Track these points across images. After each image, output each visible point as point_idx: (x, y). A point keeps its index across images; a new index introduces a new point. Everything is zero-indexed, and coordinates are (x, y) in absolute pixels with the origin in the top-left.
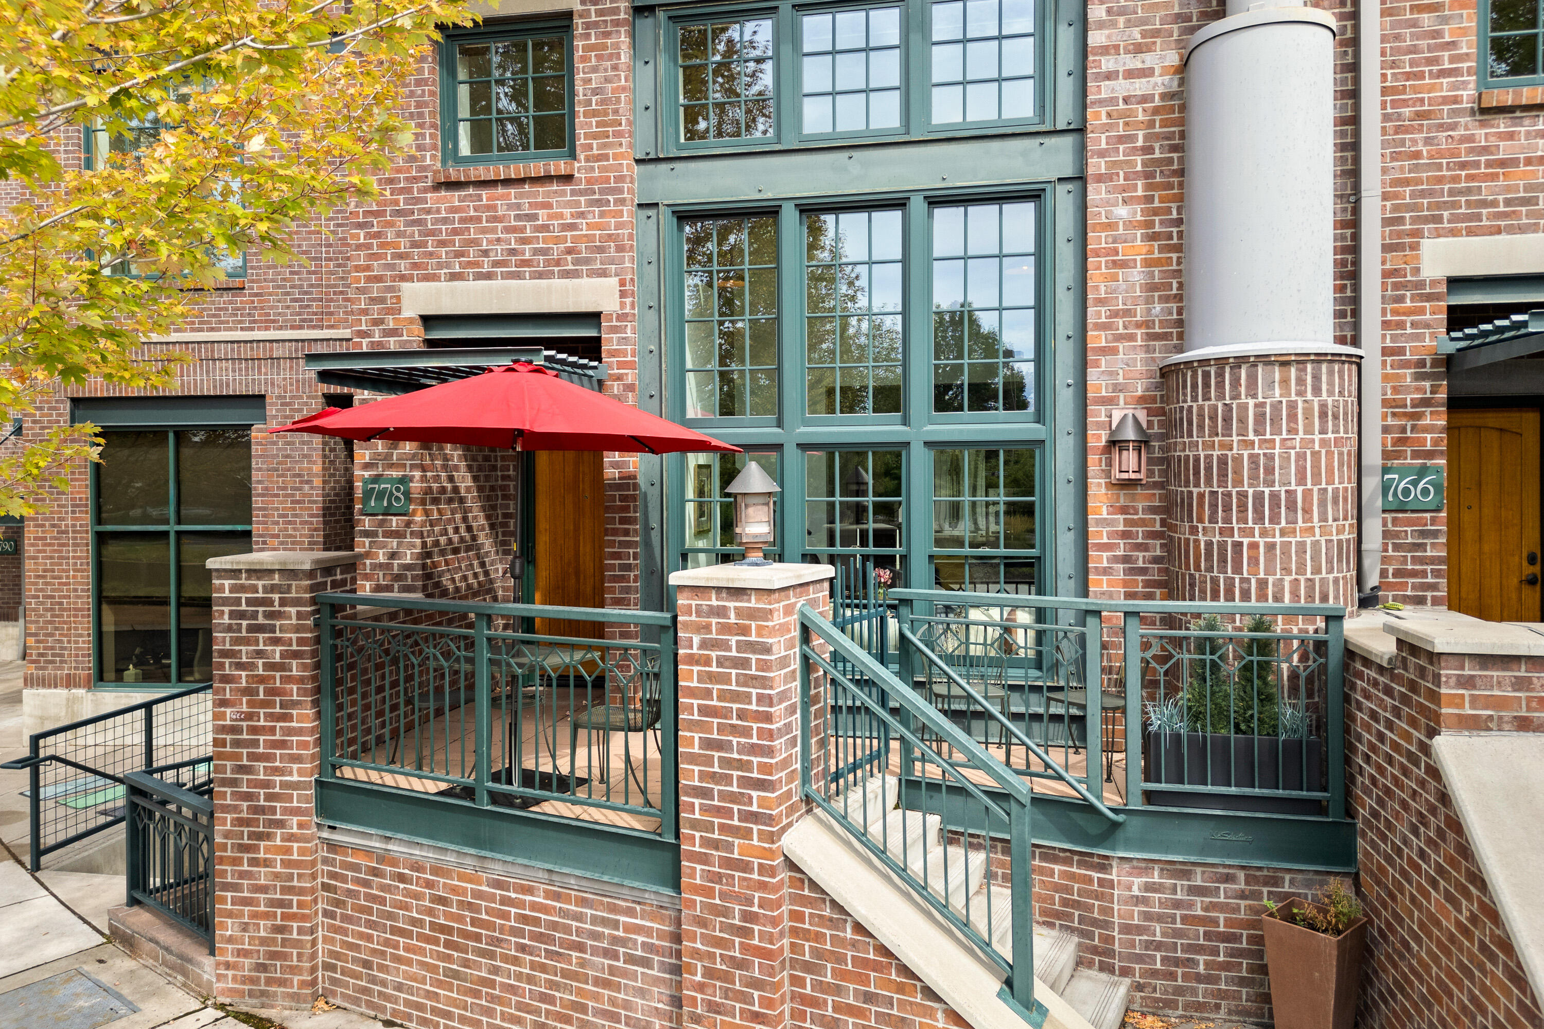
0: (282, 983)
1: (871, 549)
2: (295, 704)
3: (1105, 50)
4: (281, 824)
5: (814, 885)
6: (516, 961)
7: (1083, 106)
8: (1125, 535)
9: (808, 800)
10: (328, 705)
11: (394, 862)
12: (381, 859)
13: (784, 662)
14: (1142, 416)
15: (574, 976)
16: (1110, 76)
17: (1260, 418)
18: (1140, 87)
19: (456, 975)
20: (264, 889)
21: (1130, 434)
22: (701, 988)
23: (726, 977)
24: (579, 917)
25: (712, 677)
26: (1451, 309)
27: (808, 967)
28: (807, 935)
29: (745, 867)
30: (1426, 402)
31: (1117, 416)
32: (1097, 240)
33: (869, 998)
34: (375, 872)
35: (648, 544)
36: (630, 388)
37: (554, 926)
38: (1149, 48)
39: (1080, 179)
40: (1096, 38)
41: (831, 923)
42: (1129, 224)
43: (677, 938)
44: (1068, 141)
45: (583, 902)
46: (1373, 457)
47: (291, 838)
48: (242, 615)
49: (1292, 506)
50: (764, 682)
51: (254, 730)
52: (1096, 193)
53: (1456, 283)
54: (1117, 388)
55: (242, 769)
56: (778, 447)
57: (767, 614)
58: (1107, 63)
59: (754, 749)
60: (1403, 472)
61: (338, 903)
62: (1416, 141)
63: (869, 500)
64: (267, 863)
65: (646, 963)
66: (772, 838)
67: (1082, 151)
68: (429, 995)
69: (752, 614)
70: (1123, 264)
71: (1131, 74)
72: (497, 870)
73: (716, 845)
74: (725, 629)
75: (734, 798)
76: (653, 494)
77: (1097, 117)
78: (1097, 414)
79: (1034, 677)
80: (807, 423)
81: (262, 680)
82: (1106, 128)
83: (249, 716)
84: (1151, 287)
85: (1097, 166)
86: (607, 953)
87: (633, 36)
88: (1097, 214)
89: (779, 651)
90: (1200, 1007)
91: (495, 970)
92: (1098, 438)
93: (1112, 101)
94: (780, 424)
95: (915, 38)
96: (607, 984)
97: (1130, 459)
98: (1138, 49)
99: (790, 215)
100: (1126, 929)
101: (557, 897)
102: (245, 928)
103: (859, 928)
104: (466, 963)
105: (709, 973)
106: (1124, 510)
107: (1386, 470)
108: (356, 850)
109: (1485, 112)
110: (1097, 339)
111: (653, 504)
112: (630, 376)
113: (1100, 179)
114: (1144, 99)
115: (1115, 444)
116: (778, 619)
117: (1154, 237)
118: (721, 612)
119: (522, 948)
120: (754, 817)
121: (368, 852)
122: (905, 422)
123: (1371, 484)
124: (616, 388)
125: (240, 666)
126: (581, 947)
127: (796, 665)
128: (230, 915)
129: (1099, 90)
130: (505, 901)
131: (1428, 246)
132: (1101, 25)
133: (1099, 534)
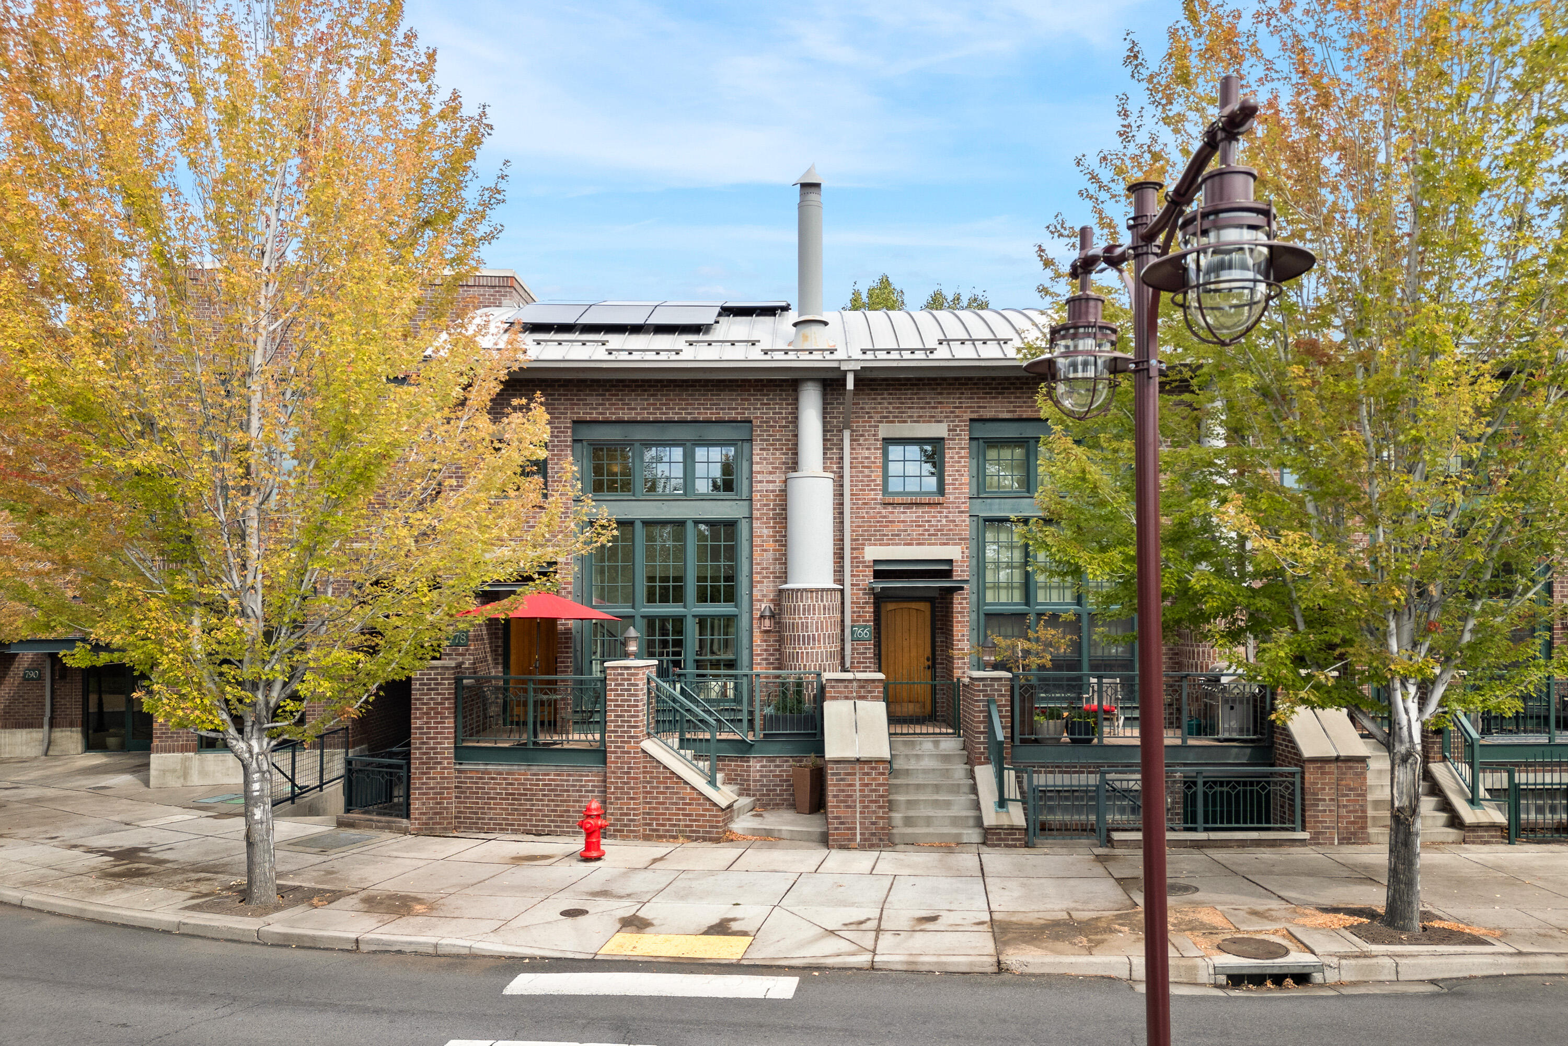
0: (440, 824)
1: (671, 658)
2: (446, 718)
3: (759, 473)
4: (440, 763)
5: (651, 756)
6: (542, 800)
7: (751, 492)
8: (766, 650)
9: (649, 734)
10: (460, 717)
11: (489, 773)
12: (483, 773)
13: (642, 690)
14: (772, 606)
15: (565, 801)
16: (761, 482)
17: (804, 609)
18: (771, 487)
19: (516, 810)
20: (432, 788)
21: (767, 613)
22: (613, 793)
23: (622, 788)
24: (568, 781)
25: (619, 695)
26: (875, 571)
27: (648, 782)
28: (648, 772)
29: (629, 753)
30: (867, 603)
31: (763, 606)
32: (757, 541)
33: (667, 788)
34: (481, 778)
35: (576, 657)
36: (570, 593)
37: (557, 785)
38: (775, 473)
39: (751, 518)
40: (756, 468)
41: (656, 767)
42: (768, 536)
43: (605, 781)
44: (747, 503)
45: (569, 775)
46: (848, 622)
47: (445, 768)
48: (425, 684)
49: (814, 639)
50: (636, 695)
51: (428, 728)
52: (756, 524)
53: (876, 562)
54: (764, 596)
55: (424, 743)
56: (633, 617)
57: (637, 674)
58: (759, 477)
59: (633, 716)
60: (859, 627)
61: (462, 793)
62: (863, 513)
63: (670, 638)
64: (434, 778)
65: (593, 791)
66: (638, 743)
67: (751, 506)
68: (504, 819)
69: (632, 675)
70: (766, 550)
71: (768, 482)
72: (535, 769)
73: (619, 747)
74: (623, 680)
75: (625, 732)
76: (579, 636)
77: (756, 496)
78: (757, 605)
79: (733, 706)
80: (645, 607)
81: (432, 709)
82: (759, 500)
83: (427, 723)
84: (776, 559)
85: (756, 514)
86: (578, 791)
87: (572, 451)
88: (757, 532)
89: (641, 686)
90: (777, 805)
91: (533, 805)
92: (757, 614)
93: (762, 491)
94: (633, 607)
95: (689, 460)
96: (578, 801)
97: (767, 622)
98: (771, 473)
99: (638, 525)
100: (754, 781)
101: (559, 775)
102: (424, 804)
103: (665, 767)
104: (521, 805)
105: (616, 788)
106: (765, 641)
107: (852, 627)
108: (471, 771)
109: (886, 504)
110: (757, 578)
111: (579, 640)
112: (570, 588)
113: (757, 519)
114: (773, 491)
115: (762, 617)
116: (641, 676)
117: (777, 541)
118: (622, 674)
119: (544, 795)
120: (632, 737)
121: (477, 771)
122: (685, 607)
123: (848, 631)
124: (563, 593)
125: (424, 704)
126: (568, 791)
127: (645, 691)
128: (417, 799)
129: (757, 487)
130: (538, 780)
131: (867, 548)
132: (758, 463)
133: (757, 650)
